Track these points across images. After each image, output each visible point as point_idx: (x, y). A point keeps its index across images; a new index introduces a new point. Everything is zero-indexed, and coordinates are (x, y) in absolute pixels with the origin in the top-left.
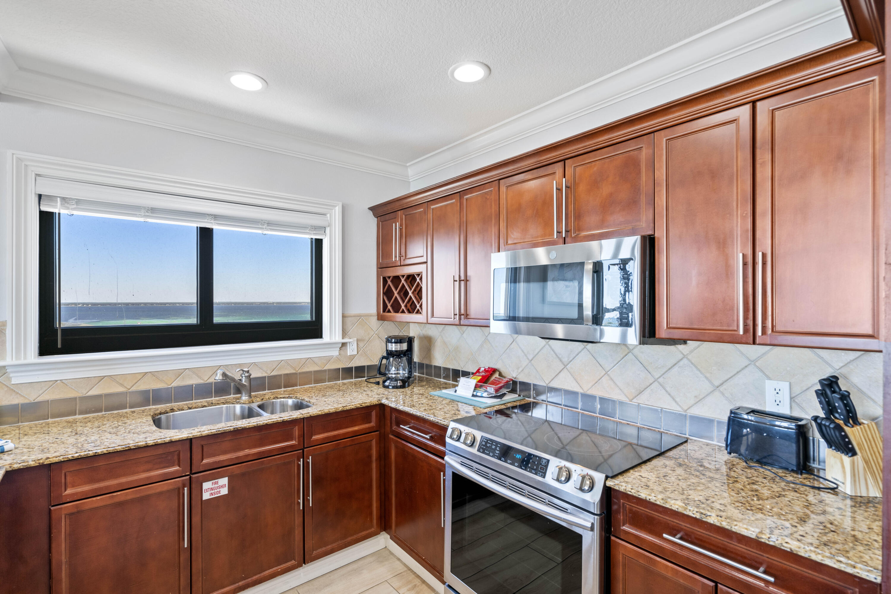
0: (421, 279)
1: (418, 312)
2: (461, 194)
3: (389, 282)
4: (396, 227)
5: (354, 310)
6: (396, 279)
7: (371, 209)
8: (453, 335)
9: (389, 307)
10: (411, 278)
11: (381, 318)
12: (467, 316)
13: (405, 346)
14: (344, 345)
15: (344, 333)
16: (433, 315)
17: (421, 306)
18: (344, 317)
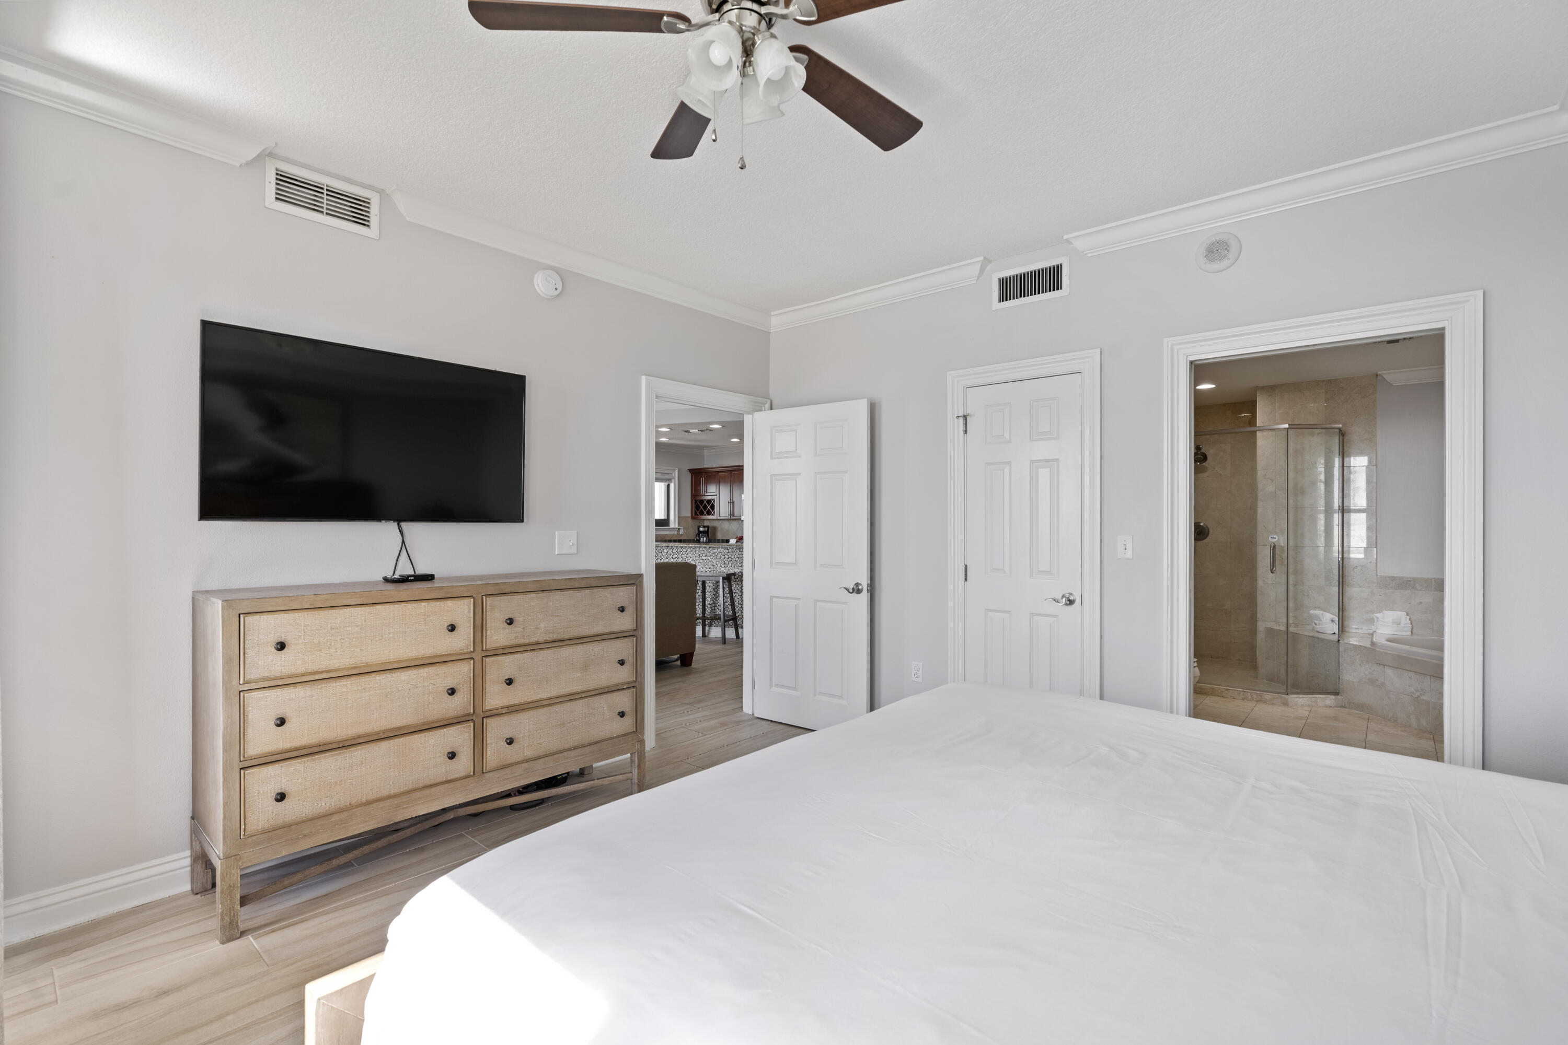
0: (714, 502)
1: (713, 515)
2: (731, 471)
3: (698, 502)
4: (702, 480)
5: (683, 515)
6: (702, 501)
7: (688, 469)
8: (726, 525)
9: (698, 513)
10: (709, 501)
11: (693, 518)
12: (733, 516)
13: (706, 529)
14: (679, 529)
15: (679, 525)
16: (719, 516)
17: (714, 512)
18: (679, 517)
